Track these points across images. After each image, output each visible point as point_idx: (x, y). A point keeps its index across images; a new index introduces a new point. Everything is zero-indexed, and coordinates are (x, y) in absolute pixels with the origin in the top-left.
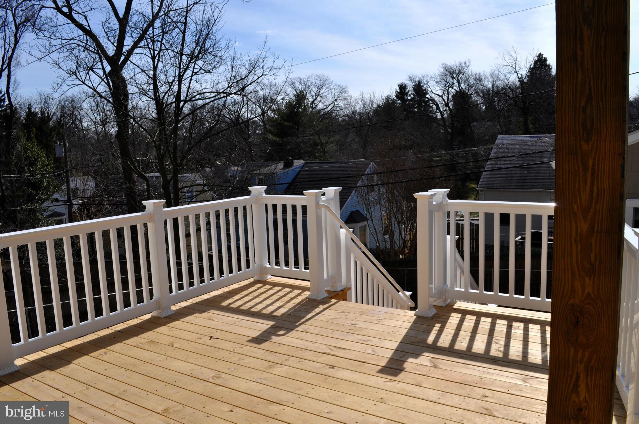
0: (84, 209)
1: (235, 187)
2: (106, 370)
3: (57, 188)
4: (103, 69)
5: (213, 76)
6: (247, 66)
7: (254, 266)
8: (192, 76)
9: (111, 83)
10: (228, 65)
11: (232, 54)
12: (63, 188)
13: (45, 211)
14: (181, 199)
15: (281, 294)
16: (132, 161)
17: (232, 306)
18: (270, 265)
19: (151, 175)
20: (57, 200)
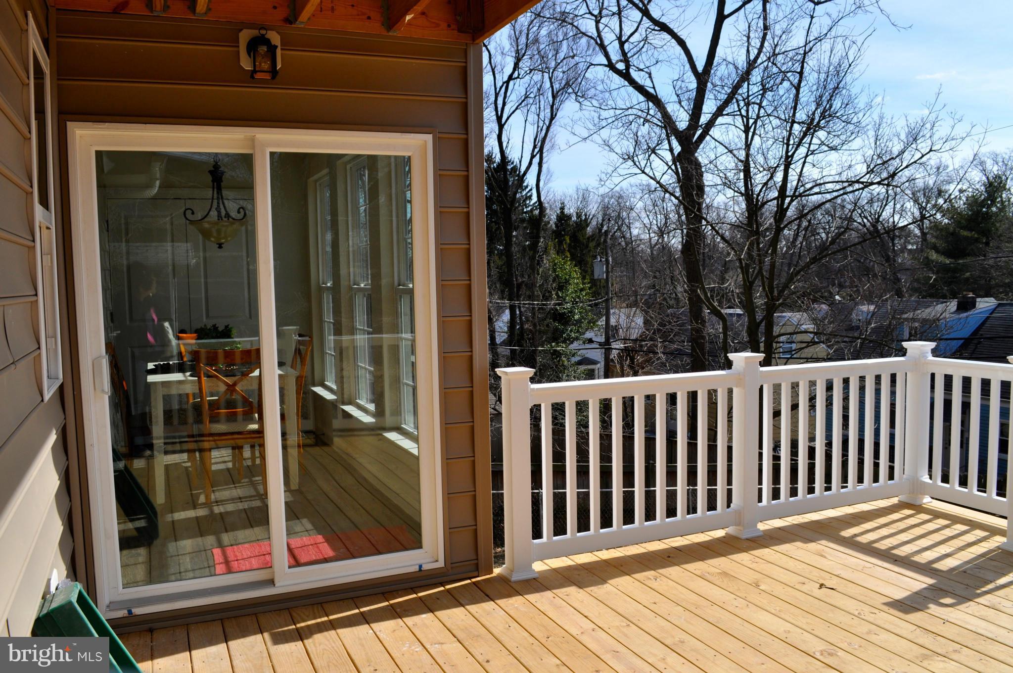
0: (626, 357)
1: (867, 340)
2: (655, 603)
3: (592, 323)
4: (671, 150)
5: (841, 155)
6: (903, 136)
7: (901, 478)
8: (807, 156)
9: (680, 170)
10: (870, 136)
11: (877, 119)
12: (599, 323)
13: (573, 355)
14: (775, 353)
15: (948, 532)
16: (703, 289)
17: (859, 539)
18: (931, 478)
19: (731, 311)
20: (590, 341)
